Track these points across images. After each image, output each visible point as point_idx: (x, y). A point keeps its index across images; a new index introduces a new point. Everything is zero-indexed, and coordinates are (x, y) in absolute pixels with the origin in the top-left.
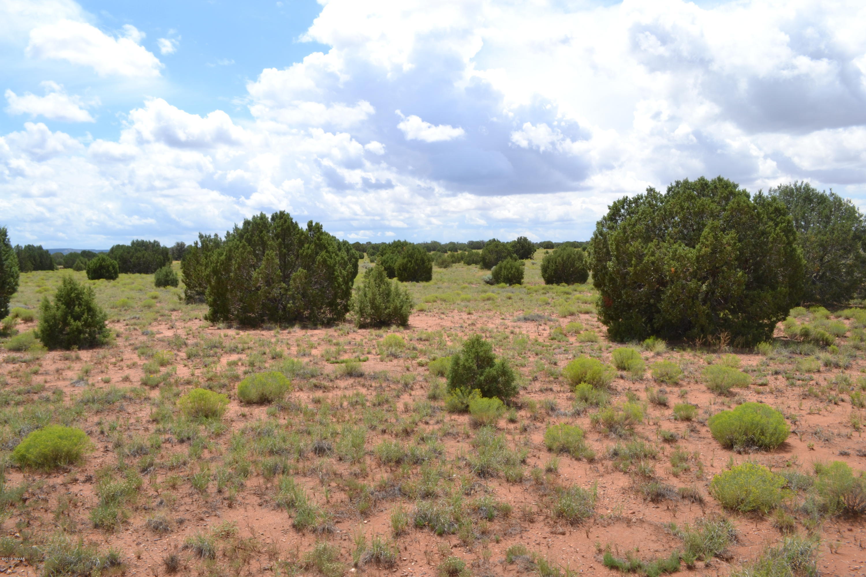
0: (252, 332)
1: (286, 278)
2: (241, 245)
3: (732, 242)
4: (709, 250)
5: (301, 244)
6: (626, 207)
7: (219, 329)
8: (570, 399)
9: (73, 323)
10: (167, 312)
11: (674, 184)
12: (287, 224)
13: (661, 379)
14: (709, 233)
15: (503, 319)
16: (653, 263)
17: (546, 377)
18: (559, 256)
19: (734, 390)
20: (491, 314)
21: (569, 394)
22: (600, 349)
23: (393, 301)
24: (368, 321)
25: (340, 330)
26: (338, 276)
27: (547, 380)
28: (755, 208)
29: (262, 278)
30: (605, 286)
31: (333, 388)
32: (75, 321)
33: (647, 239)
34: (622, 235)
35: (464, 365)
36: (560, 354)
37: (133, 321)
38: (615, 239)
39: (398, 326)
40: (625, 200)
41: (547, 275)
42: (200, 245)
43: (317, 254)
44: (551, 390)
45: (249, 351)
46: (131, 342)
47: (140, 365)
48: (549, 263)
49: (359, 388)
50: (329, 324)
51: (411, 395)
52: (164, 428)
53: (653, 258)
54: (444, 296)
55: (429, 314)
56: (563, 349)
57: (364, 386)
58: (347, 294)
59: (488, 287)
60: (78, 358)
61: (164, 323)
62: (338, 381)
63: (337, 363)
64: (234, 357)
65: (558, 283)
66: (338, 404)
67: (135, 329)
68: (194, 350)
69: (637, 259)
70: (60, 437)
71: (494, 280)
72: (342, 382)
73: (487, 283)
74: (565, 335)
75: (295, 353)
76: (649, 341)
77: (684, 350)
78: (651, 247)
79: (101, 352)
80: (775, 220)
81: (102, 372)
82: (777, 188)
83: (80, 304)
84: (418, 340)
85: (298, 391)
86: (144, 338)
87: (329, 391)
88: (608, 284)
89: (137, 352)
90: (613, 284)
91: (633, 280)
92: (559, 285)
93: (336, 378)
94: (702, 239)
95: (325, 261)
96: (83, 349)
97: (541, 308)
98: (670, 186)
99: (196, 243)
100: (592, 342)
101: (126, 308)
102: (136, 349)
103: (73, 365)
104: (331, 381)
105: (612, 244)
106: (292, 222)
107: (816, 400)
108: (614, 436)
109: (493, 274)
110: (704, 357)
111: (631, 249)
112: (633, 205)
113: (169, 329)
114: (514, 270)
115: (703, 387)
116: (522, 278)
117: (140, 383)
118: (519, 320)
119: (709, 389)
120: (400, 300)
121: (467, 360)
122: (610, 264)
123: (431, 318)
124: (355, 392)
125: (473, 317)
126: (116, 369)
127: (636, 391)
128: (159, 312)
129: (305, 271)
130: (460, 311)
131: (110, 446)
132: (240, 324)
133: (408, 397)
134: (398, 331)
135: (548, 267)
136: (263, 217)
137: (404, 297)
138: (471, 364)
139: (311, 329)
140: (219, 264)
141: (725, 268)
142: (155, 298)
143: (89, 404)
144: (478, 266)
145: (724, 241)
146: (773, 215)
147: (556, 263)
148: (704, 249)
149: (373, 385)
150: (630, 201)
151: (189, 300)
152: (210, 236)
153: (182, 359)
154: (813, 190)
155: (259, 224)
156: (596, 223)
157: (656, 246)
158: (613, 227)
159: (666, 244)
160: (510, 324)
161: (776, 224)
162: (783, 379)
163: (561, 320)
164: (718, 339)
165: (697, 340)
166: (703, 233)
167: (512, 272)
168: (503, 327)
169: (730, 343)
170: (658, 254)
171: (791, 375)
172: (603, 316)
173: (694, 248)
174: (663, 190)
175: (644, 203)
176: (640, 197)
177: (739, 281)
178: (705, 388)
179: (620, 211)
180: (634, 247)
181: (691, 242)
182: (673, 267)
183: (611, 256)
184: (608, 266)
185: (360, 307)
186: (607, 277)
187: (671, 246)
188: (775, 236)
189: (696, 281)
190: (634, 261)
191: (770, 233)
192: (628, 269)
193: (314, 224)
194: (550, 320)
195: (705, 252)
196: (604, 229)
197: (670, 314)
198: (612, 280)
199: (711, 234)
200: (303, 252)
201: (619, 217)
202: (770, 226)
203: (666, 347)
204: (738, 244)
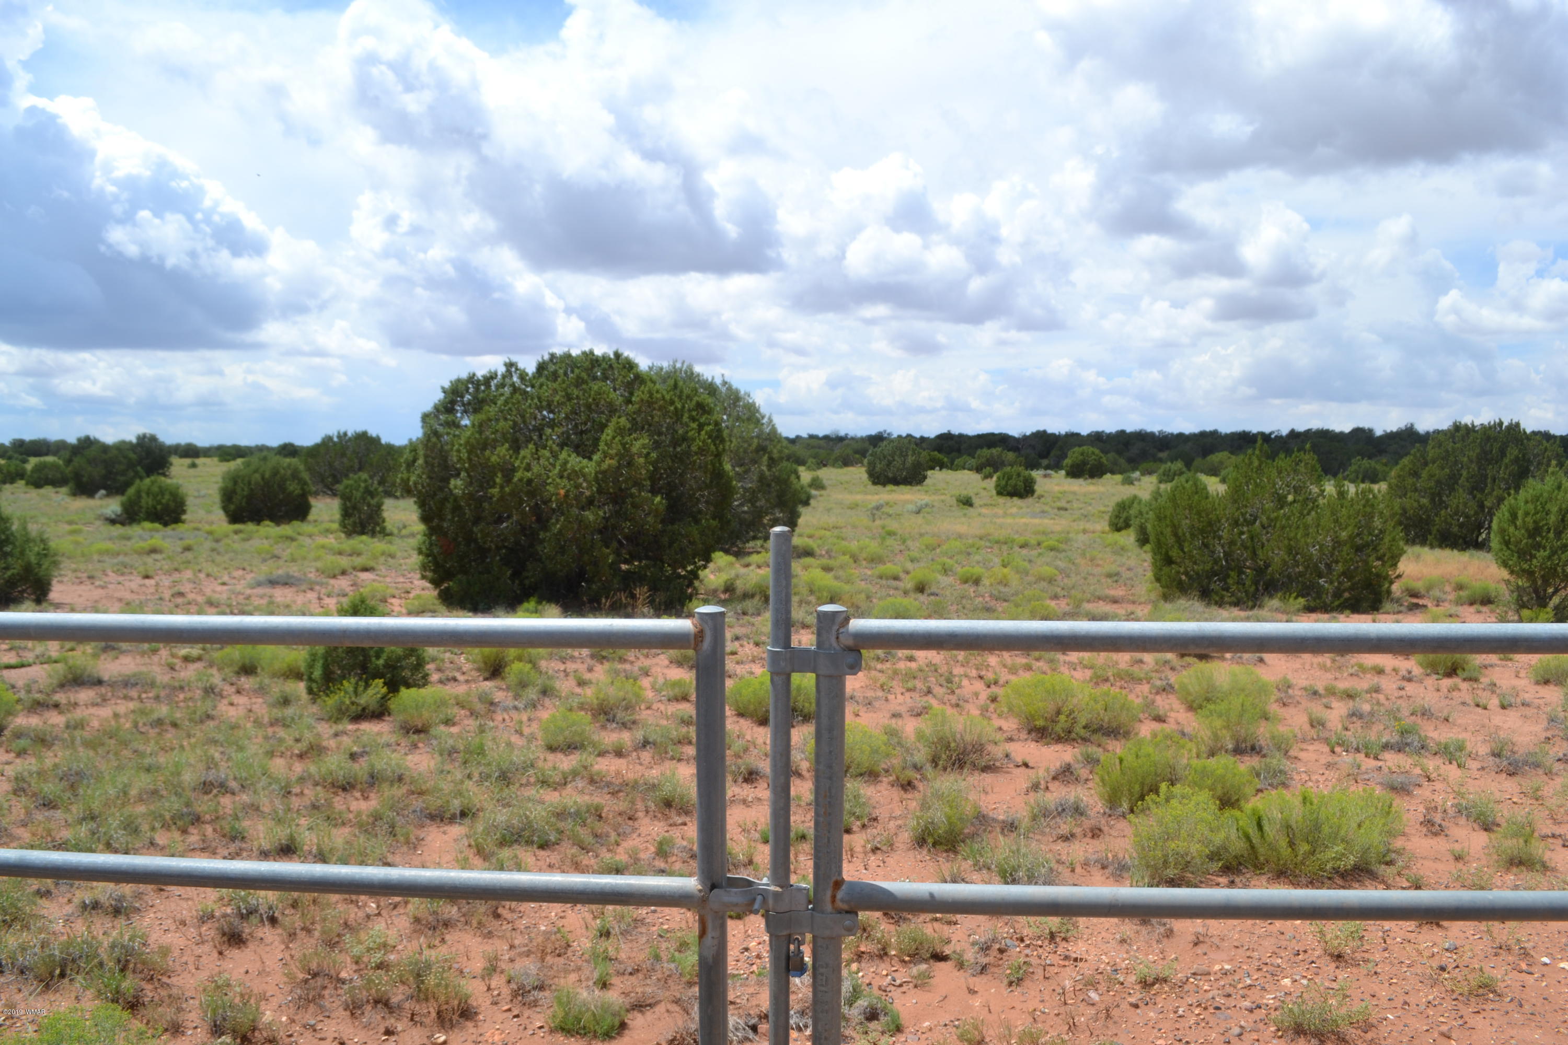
3: (645, 451)
4: (614, 462)
6: (471, 390)
8: (500, 688)
11: (546, 357)
14: (614, 438)
15: (223, 584)
16: (530, 482)
18: (256, 471)
20: (188, 575)
21: (487, 683)
23: (22, 553)
28: (672, 402)
30: (442, 519)
31: (72, 705)
33: (517, 445)
34: (477, 436)
38: (467, 443)
40: (472, 379)
41: (232, 507)
48: (235, 483)
51: (231, 704)
53: (529, 475)
57: (125, 698)
59: (118, 530)
62: (63, 695)
65: (256, 519)
69: (503, 475)
71: (125, 516)
72: (73, 695)
73: (113, 522)
76: (531, 605)
78: (524, 458)
80: (698, 420)
87: (69, 710)
88: (449, 517)
90: (459, 516)
91: (495, 508)
92: (259, 524)
93: (55, 690)
94: (602, 446)
97: (272, 565)
98: (540, 361)
100: (433, 612)
104: (50, 694)
105: (458, 451)
109: (123, 505)
111: (494, 459)
112: (483, 388)
114: (167, 497)
116: (184, 512)
118: (259, 584)
120: (34, 552)
122: (457, 485)
125: (163, 581)
130: (121, 573)
135: (234, 492)
137: (39, 545)
141: (634, 490)
144: (64, 490)
145: (634, 451)
146: (694, 413)
147: (249, 483)
148: (606, 461)
150: (478, 381)
154: (698, 375)
156: (420, 415)
157: (532, 454)
158: (454, 422)
159: (547, 453)
160: (248, 592)
161: (701, 427)
162: (751, 646)
163: (332, 581)
164: (633, 596)
165: (604, 600)
166: (604, 437)
167: (164, 501)
168: (241, 597)
169: (651, 603)
170: (536, 469)
171: (757, 639)
172: (431, 570)
173: (590, 459)
174: (529, 365)
175: (503, 385)
176: (492, 376)
177: (657, 510)
178: (667, 662)
179: (462, 397)
180: (498, 455)
181: (585, 449)
182: (563, 489)
183: (459, 470)
184: (451, 486)
186: (448, 505)
187: (555, 455)
188: (700, 443)
189: (596, 510)
190: (499, 478)
191: (694, 439)
192: (489, 491)
194: (316, 583)
195: (609, 466)
196: (437, 426)
197: (558, 562)
198: (457, 508)
199: (616, 439)
201: (461, 406)
202: (693, 429)
203: (561, 613)
204: (652, 454)
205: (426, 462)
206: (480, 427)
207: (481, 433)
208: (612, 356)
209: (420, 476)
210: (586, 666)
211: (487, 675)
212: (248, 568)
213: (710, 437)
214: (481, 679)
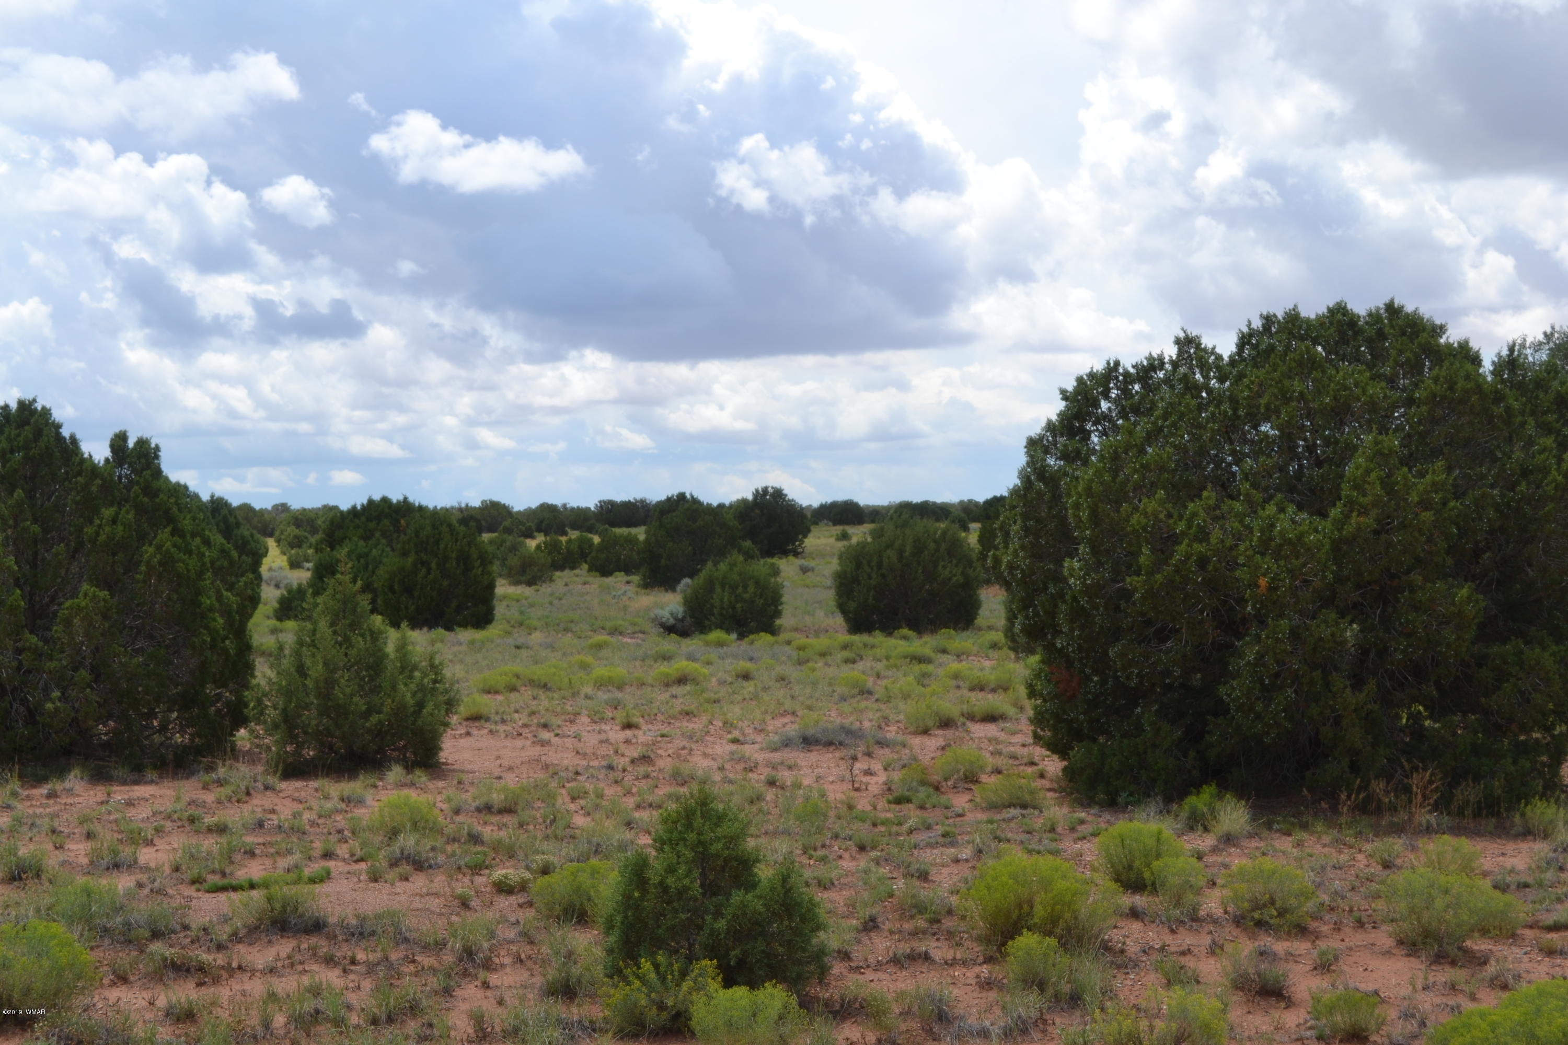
1: (38, 617)
3: (1437, 497)
4: (1369, 521)
5: (90, 506)
6: (1114, 393)
8: (986, 985)
11: (1257, 324)
12: (42, 443)
13: (1256, 915)
14: (1368, 472)
15: (735, 741)
16: (1203, 562)
17: (902, 918)
18: (890, 546)
19: (1479, 945)
20: (696, 725)
21: (985, 970)
22: (1052, 830)
23: (394, 687)
24: (310, 753)
25: (220, 783)
26: (211, 609)
27: (908, 926)
28: (1498, 397)
30: (1057, 632)
31: (231, 971)
33: (1184, 490)
34: (1107, 477)
35: (661, 883)
36: (932, 846)
38: (1089, 491)
39: (409, 767)
40: (1112, 369)
41: (852, 605)
43: (142, 538)
44: (926, 957)
48: (859, 566)
49: (315, 968)
51: (486, 985)
53: (1201, 548)
54: (538, 672)
55: (501, 728)
56: (940, 829)
57: (329, 961)
58: (239, 668)
59: (670, 644)
62: (242, 948)
63: (235, 889)
65: (889, 628)
66: (254, 1020)
69: (1153, 550)
71: (689, 620)
72: (254, 950)
73: (669, 629)
74: (937, 789)
75: (85, 861)
76: (1199, 801)
77: (1304, 827)
78: (1194, 515)
82: (1541, 337)
84: (479, 810)
85: (113, 984)
87: (216, 981)
88: (1065, 630)
90: (1082, 627)
91: (1143, 614)
92: (890, 634)
93: (235, 938)
94: (1346, 489)
95: (168, 562)
97: (846, 707)
98: (1245, 330)
100: (1024, 806)
104: (220, 947)
105: (1077, 506)
106: (58, 434)
109: (687, 602)
110: (1368, 847)
111: (1136, 519)
112: (1137, 387)
114: (751, 589)
115: (1383, 938)
116: (778, 614)
118: (787, 743)
119: (1401, 943)
120: (413, 687)
121: (671, 870)
122: (1073, 568)
123: (508, 743)
124: (306, 980)
125: (644, 735)
127: (1183, 953)
129: (104, 594)
130: (597, 718)
133: (480, 993)
134: (412, 785)
135: (856, 580)
137: (425, 675)
138: (686, 882)
139: (124, 783)
141: (1416, 576)
144: (636, 578)
145: (1414, 498)
146: (1551, 417)
147: (880, 565)
148: (1354, 519)
149: (361, 956)
150: (1127, 374)
156: (1024, 442)
157: (1209, 509)
158: (1078, 452)
160: (760, 757)
163: (916, 741)
165: (1343, 797)
166: (1349, 469)
167: (746, 596)
168: (740, 767)
169: (1442, 805)
170: (1216, 534)
172: (1049, 727)
173: (1324, 515)
175: (1169, 381)
176: (1155, 364)
177: (1461, 615)
178: (1389, 943)
179: (1097, 406)
180: (1145, 513)
182: (1264, 575)
183: (1075, 542)
184: (1066, 572)
185: (284, 710)
186: (1064, 607)
187: (1253, 508)
188: (1560, 478)
189: (1333, 616)
190: (1145, 556)
191: (1545, 470)
192: (1128, 579)
193: (131, 443)
194: (881, 743)
195: (1359, 528)
196: (1051, 461)
197: (1258, 717)
198: (1078, 615)
199: (1373, 475)
200: (98, 534)
201: (1095, 424)
202: (1544, 450)
203: (1254, 819)
204: (1452, 504)
205: (1027, 528)
207: (1115, 472)
210: (1210, 941)
211: (989, 949)
214: (981, 959)
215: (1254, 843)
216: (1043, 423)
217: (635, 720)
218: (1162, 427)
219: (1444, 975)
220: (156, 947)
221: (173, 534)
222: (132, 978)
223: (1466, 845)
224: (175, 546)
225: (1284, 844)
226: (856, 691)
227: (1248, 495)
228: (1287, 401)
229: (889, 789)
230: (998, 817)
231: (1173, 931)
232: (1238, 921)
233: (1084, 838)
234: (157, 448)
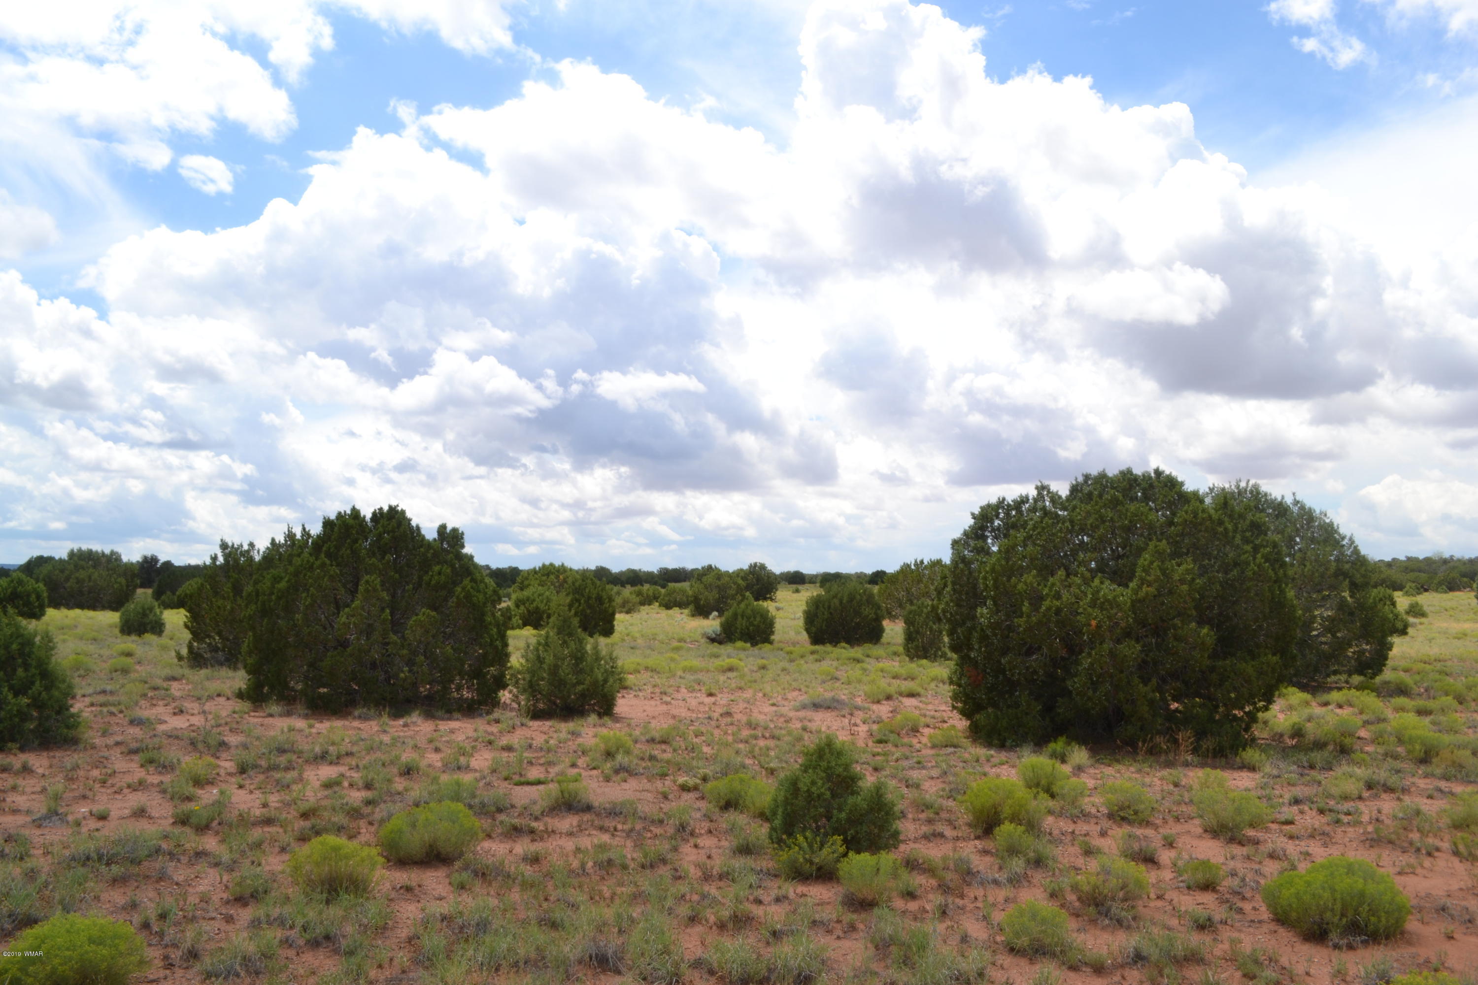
0: (338, 723)
1: (397, 626)
2: (318, 563)
3: (1189, 577)
4: (1152, 590)
5: (425, 565)
6: (1002, 515)
7: (271, 715)
8: (985, 852)
9: (13, 701)
10: (159, 682)
11: (1081, 479)
12: (402, 530)
13: (1120, 814)
14: (1152, 563)
15: (774, 705)
16: (1058, 611)
17: (917, 811)
18: (835, 597)
19: (1251, 833)
20: (748, 694)
21: (977, 842)
22: (977, 761)
23: (592, 670)
24: (541, 706)
25: (497, 721)
26: (490, 623)
27: (923, 816)
28: (1221, 523)
29: (354, 623)
30: (971, 649)
31: (548, 833)
32: (16, 695)
33: (1046, 571)
34: (1003, 562)
35: (808, 791)
36: (912, 768)
37: (101, 699)
38: (993, 570)
39: (600, 715)
40: (1001, 502)
41: (814, 629)
42: (221, 560)
43: (455, 584)
44: (942, 835)
45: (348, 760)
46: (119, 738)
47: (152, 785)
48: (817, 607)
49: (596, 833)
50: (469, 710)
51: (696, 846)
52: (268, 915)
53: (1058, 603)
54: (650, 662)
55: (641, 694)
56: (915, 760)
57: (602, 829)
58: (502, 656)
59: (715, 648)
60: (26, 770)
61: (161, 703)
62: (548, 820)
63: (529, 783)
64: (327, 772)
65: (834, 641)
66: (573, 864)
67: (112, 714)
68: (248, 757)
69: (1030, 604)
70: (91, 941)
71: (724, 636)
72: (557, 821)
73: (713, 640)
74: (899, 735)
75: (439, 764)
76: (1058, 745)
77: (1118, 761)
78: (1053, 585)
79: (69, 758)
80: (1252, 542)
81: (84, 797)
82: (1207, 490)
83: (26, 666)
84: (648, 741)
85: (483, 839)
86: (135, 731)
87: (542, 839)
88: (976, 647)
89: (136, 758)
90: (986, 646)
91: (1023, 639)
92: (835, 646)
93: (544, 813)
94: (1139, 572)
95: (468, 596)
96: (32, 750)
97: (828, 687)
98: (1074, 482)
99: (214, 558)
100: (955, 746)
101: (82, 672)
102: (135, 752)
103: (20, 782)
104: (537, 819)
105: (985, 578)
106: (410, 524)
107: (1394, 849)
108: (1107, 922)
109: (722, 625)
110: (1159, 774)
111: (1020, 586)
112: (1014, 513)
113: (175, 714)
114: (758, 619)
115: (1196, 827)
116: (772, 633)
117: (172, 821)
118: (804, 707)
119: (1206, 831)
120: (602, 670)
121: (813, 783)
122: (983, 613)
123: (646, 702)
124: (595, 841)
125: (723, 699)
126: (109, 791)
127: (1086, 835)
128: (146, 682)
129: (433, 613)
130: (691, 690)
131: (176, 955)
132: (308, 708)
133: (694, 851)
134: (604, 725)
135: (816, 615)
136: (355, 513)
137: (606, 663)
138: (823, 790)
139: (442, 719)
140: (273, 597)
141: (1177, 621)
142: (129, 654)
143: (90, 863)
144: (686, 611)
145: (1176, 577)
146: (1248, 534)
147: (829, 607)
148: (1144, 589)
149: (620, 827)
150: (1009, 505)
151: (196, 659)
152: (242, 546)
153: (230, 774)
154: (1266, 494)
155: (352, 527)
156: (950, 541)
157: (1062, 581)
158: (983, 548)
159: (1078, 580)
160: (792, 714)
161: (1256, 549)
162: (1314, 813)
163: (875, 707)
164: (1176, 742)
165: (1140, 744)
166: (1141, 562)
167: (756, 623)
168: (782, 720)
169: (1195, 751)
170: (1065, 595)
171: (1321, 805)
172: (961, 701)
173: (1127, 586)
174: (1062, 489)
175: (1033, 510)
176: (1024, 500)
177: (1203, 643)
178: (1200, 830)
179: (992, 523)
180: (1025, 583)
181: (1121, 577)
182: (1094, 619)
183: (985, 598)
184: (978, 615)
185: (530, 681)
186: (976, 634)
187: (1087, 582)
188: (1256, 568)
189: (1133, 642)
190: (1026, 607)
191: (1248, 564)
192: (1016, 620)
193: (448, 530)
194: (858, 708)
195: (1147, 593)
196: (966, 552)
197: (1089, 699)
198: (984, 638)
199: (1155, 564)
200: (431, 580)
201: (991, 532)
202: (1246, 552)
203: (1090, 757)
204: (1198, 581)
205: (954, 590)
206: (1007, 552)
207: (1007, 560)
208: (1153, 475)
209: (947, 603)
210: (1098, 828)
211: (979, 832)
212: (804, 689)
213: (1267, 560)
214: (972, 836)
215: (1092, 771)
216: (962, 531)
217: (713, 691)
218: (1031, 536)
219: (1238, 850)
220: (502, 817)
221: (471, 581)
222: (494, 836)
223: (1218, 773)
224: (472, 588)
225: (1109, 771)
226: (829, 678)
227: (1082, 574)
228: (1104, 522)
229: (871, 735)
230: (941, 752)
231: (1075, 822)
232: (1111, 816)
233: (995, 766)
234: (463, 533)
